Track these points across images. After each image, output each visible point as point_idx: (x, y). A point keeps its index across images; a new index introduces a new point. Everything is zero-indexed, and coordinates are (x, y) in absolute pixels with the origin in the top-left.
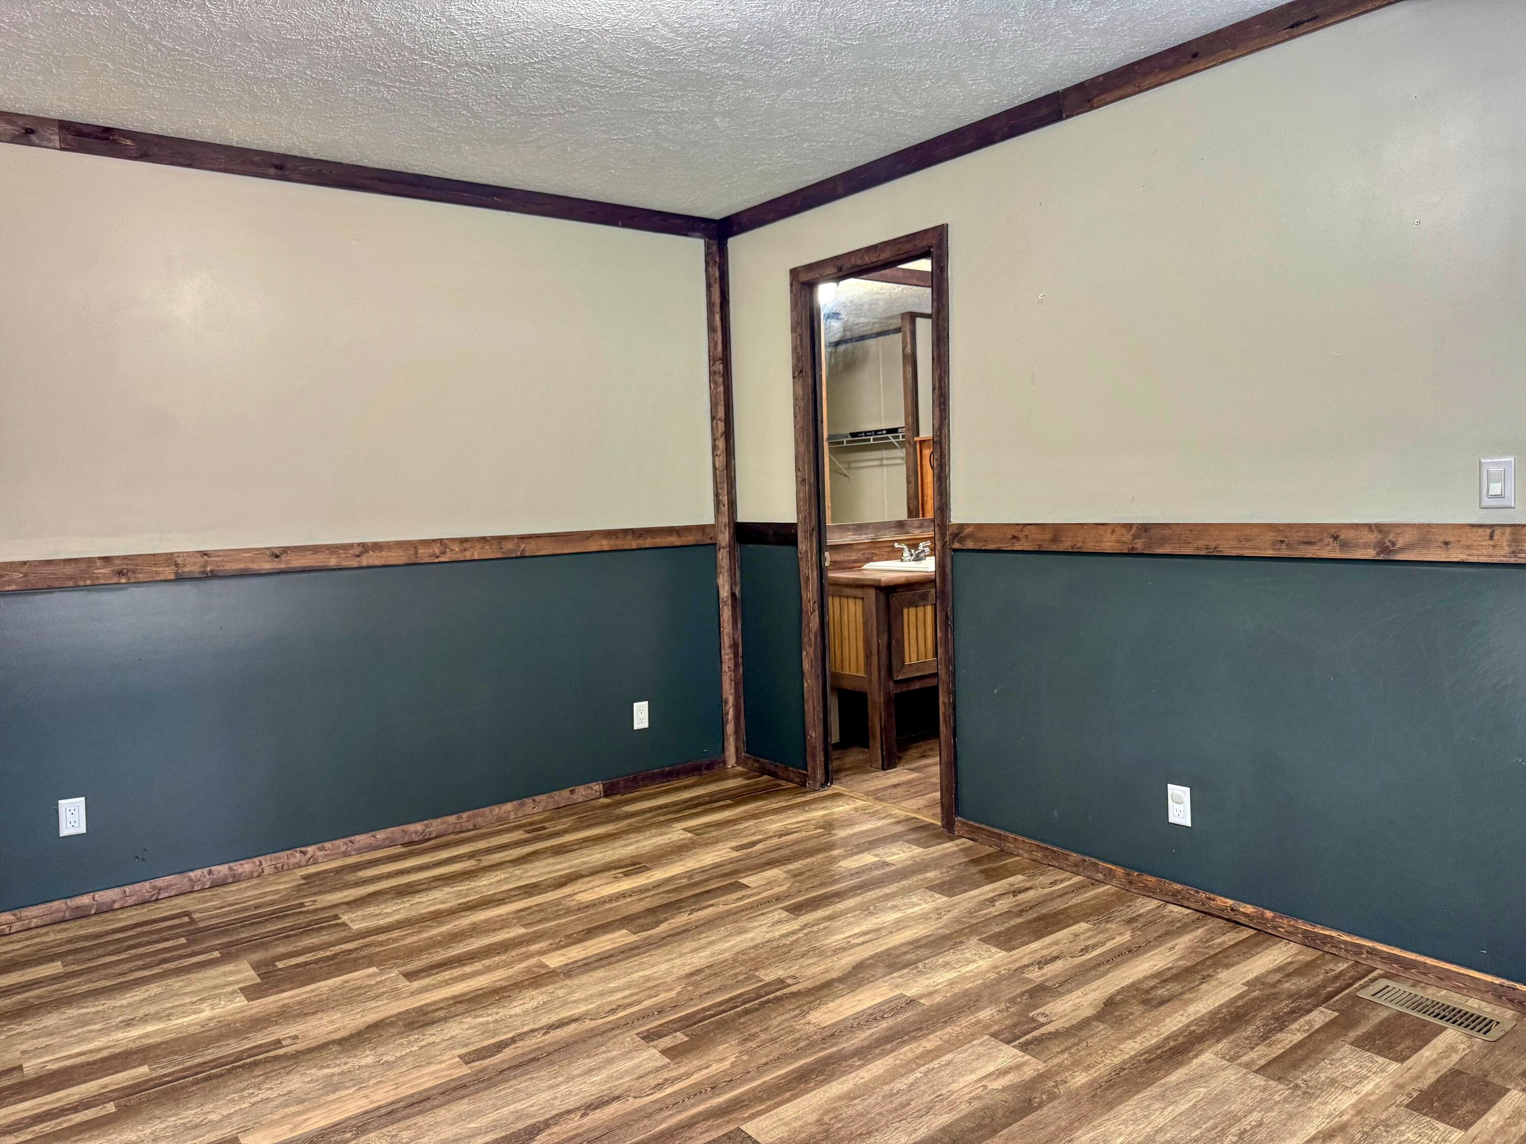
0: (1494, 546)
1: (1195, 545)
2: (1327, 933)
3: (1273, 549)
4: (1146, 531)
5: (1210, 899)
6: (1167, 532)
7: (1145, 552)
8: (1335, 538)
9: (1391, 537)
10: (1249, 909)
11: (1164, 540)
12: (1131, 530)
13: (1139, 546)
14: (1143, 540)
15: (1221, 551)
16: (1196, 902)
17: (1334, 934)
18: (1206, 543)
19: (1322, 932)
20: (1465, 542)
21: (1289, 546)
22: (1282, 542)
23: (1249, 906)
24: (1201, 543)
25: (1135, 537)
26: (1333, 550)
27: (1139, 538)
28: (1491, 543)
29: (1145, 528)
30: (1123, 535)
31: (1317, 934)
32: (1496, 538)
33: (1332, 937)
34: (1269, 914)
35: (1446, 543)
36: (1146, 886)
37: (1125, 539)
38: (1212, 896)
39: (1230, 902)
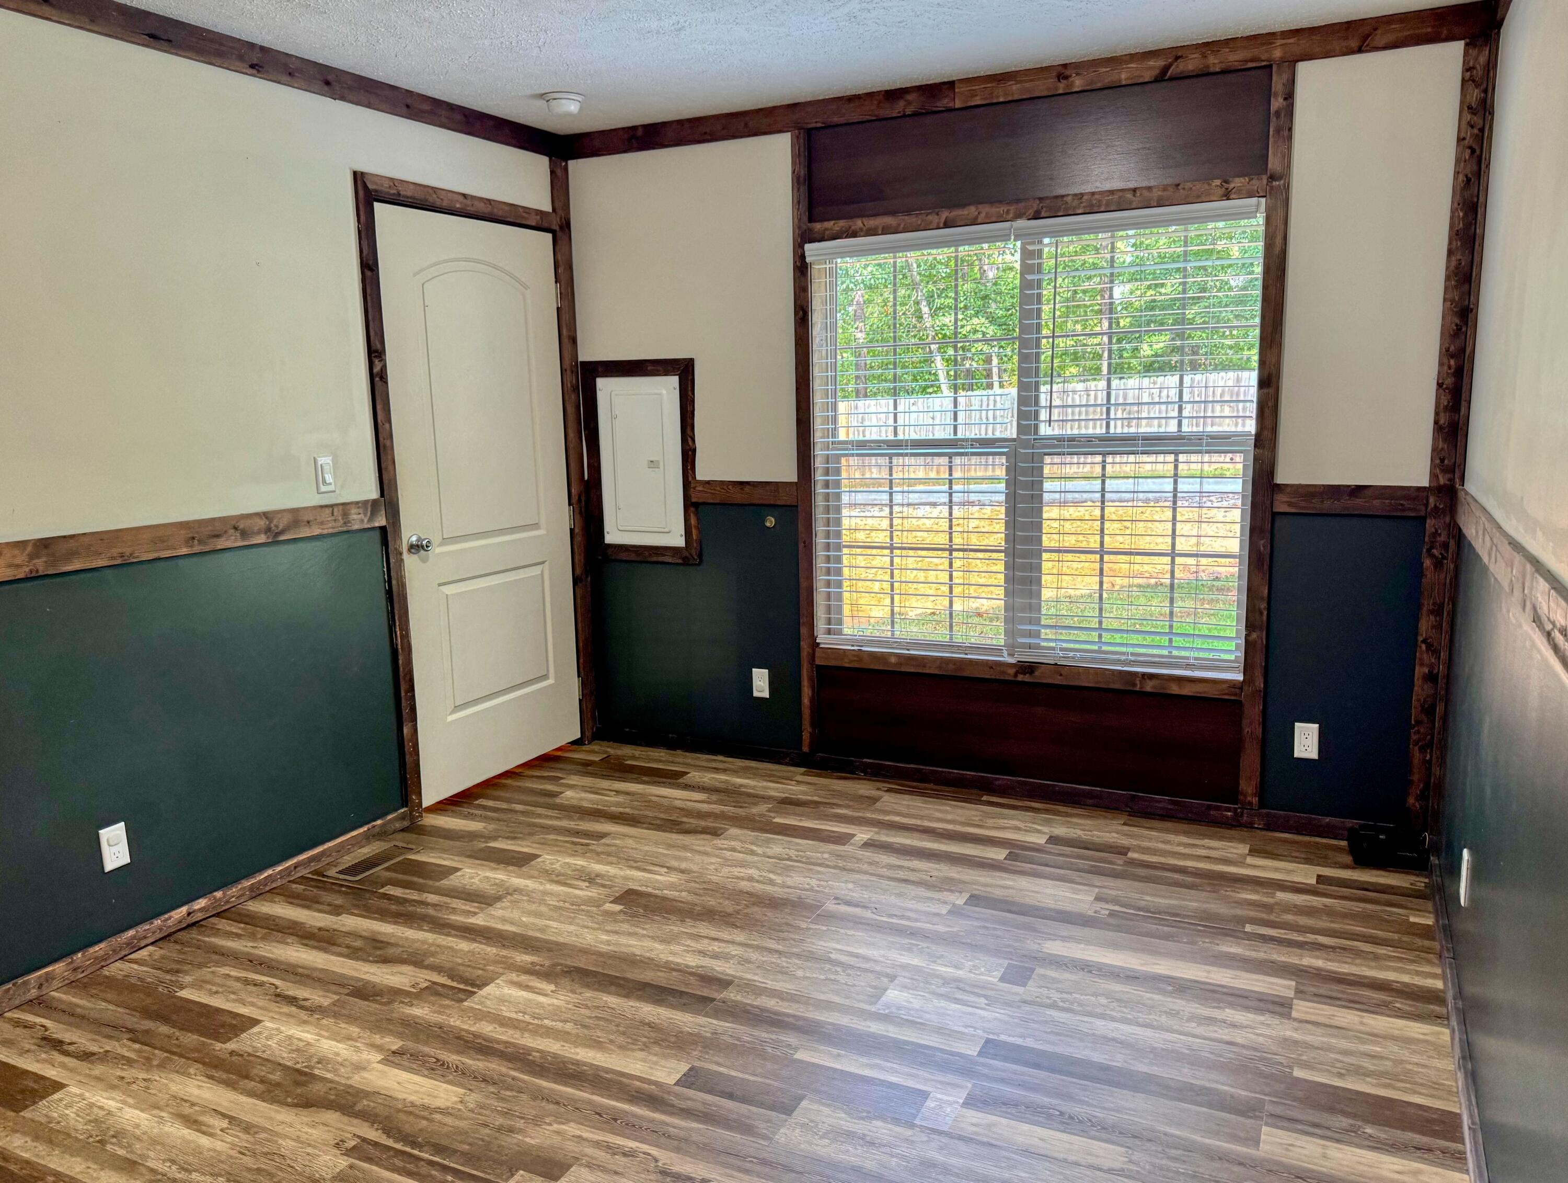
0: (335, 520)
1: (109, 555)
2: (266, 875)
3: (187, 547)
4: (46, 547)
5: (166, 920)
6: (72, 544)
7: (49, 573)
8: (236, 528)
9: (275, 522)
10: (201, 903)
11: (71, 555)
12: (25, 549)
13: (40, 565)
14: (44, 559)
15: (138, 557)
16: (154, 933)
17: (270, 872)
18: (120, 551)
19: (262, 877)
20: (319, 519)
21: (201, 542)
22: (193, 538)
23: (200, 900)
24: (115, 551)
25: (32, 557)
26: (236, 540)
27: (38, 557)
28: (333, 518)
29: (44, 544)
30: (14, 556)
31: (259, 881)
32: (335, 514)
33: (270, 876)
34: (219, 894)
35: (308, 522)
36: (96, 958)
37: (18, 561)
38: (166, 916)
39: (184, 909)
